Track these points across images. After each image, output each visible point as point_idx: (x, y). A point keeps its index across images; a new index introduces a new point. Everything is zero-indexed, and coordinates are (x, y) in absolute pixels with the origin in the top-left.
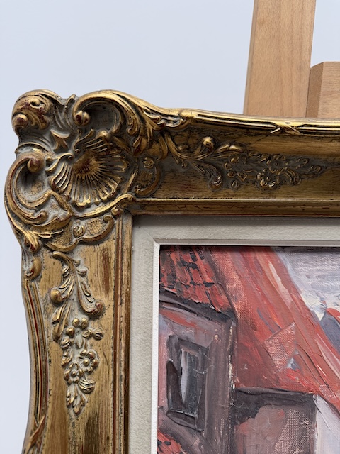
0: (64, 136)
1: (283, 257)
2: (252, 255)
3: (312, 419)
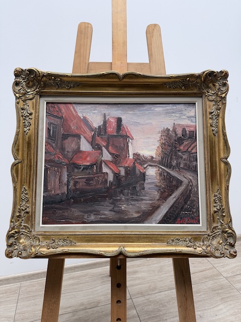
0: (24, 77)
1: (74, 105)
2: (67, 105)
3: (80, 140)
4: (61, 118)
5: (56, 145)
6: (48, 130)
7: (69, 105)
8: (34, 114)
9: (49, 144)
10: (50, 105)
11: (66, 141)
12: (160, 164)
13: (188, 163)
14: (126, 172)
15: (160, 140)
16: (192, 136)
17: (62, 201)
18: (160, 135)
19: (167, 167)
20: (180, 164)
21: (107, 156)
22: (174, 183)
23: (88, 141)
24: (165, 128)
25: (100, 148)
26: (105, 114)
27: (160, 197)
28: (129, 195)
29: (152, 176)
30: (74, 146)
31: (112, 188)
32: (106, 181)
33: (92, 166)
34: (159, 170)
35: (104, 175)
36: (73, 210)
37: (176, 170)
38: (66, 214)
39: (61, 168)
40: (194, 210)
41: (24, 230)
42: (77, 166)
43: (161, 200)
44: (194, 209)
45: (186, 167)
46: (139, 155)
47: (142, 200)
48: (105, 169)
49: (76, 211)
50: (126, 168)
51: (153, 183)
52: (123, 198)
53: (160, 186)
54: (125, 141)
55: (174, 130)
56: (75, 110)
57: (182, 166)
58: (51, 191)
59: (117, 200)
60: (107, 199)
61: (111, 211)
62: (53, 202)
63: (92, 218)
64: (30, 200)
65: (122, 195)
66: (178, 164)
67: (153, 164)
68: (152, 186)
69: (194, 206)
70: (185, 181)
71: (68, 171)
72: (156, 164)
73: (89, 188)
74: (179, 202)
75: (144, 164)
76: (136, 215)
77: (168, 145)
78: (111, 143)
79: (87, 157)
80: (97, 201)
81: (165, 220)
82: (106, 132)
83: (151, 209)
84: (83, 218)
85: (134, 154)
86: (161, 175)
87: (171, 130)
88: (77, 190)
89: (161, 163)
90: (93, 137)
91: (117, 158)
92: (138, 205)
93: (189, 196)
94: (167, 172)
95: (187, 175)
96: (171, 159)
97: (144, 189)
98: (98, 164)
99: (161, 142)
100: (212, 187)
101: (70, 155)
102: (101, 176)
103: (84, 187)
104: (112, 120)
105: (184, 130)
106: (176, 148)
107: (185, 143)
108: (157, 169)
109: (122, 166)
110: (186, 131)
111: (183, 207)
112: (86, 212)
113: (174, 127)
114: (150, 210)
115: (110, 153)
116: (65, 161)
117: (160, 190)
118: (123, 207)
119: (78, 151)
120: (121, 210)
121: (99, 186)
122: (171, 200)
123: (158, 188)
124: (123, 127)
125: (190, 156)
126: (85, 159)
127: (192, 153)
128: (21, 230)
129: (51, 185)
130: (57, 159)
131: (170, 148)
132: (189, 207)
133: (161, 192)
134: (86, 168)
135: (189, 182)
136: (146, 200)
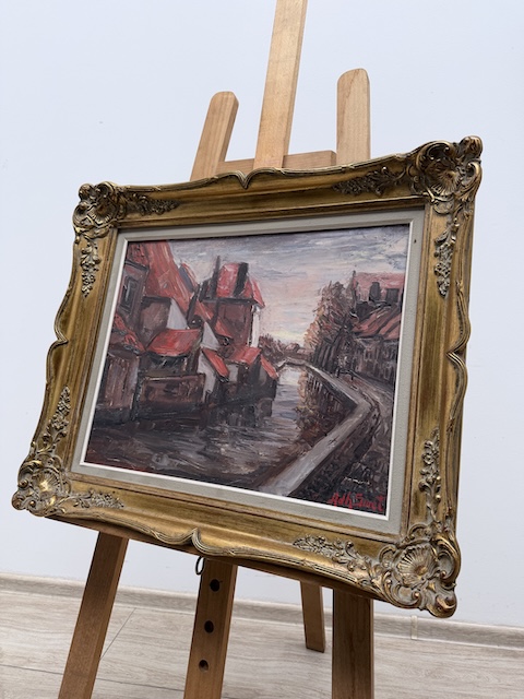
0: (94, 198)
2: (159, 244)
3: (169, 308)
4: (146, 268)
5: (131, 318)
6: (123, 290)
7: (162, 244)
8: (102, 262)
9: (121, 315)
10: (133, 246)
11: (147, 310)
12: (311, 362)
13: (376, 362)
14: (240, 376)
15: (319, 310)
16: (393, 301)
17: (121, 422)
18: (320, 297)
19: (325, 369)
20: (356, 363)
21: (210, 341)
22: (337, 407)
23: (181, 310)
24: (333, 283)
25: (200, 326)
26: (219, 257)
27: (302, 437)
28: (239, 424)
29: (291, 387)
30: (157, 319)
31: (210, 406)
32: (201, 390)
33: (181, 358)
34: (307, 376)
35: (200, 378)
36: (136, 441)
37: (345, 379)
38: (123, 448)
39: (131, 360)
40: (377, 479)
41: (52, 466)
42: (156, 359)
43: (301, 443)
44: (378, 474)
45: (368, 373)
46: (271, 340)
47: (263, 438)
48: (203, 368)
49: (140, 447)
50: (241, 367)
51: (291, 403)
52: (226, 431)
53: (306, 411)
54: (248, 310)
55: (353, 288)
56: (170, 254)
57: (360, 369)
58: (109, 402)
59: (215, 433)
60: (197, 427)
61: (199, 453)
62: (109, 423)
63: (165, 462)
64: (72, 413)
65: (224, 424)
66: (352, 364)
67: (296, 361)
68: (289, 409)
69: (377, 467)
70: (363, 405)
71: (139, 367)
72: (303, 362)
73: (169, 401)
74: (342, 454)
75: (278, 361)
76: (245, 470)
77: (335, 321)
78: (221, 315)
79: (174, 341)
80: (178, 429)
81: (304, 492)
82: (215, 293)
83: (278, 460)
84: (149, 460)
85: (261, 339)
86: (309, 385)
87: (345, 286)
88: (148, 403)
89: (314, 359)
90: (192, 303)
91: (228, 347)
92: (252, 448)
93: (367, 443)
94: (325, 382)
95: (368, 391)
96: (338, 351)
97: (270, 414)
98: (192, 356)
99: (320, 313)
100: (422, 424)
101: (149, 335)
102: (194, 380)
103: (161, 400)
104: (230, 269)
105: (376, 287)
106: (351, 327)
107: (375, 316)
108: (304, 373)
109: (234, 363)
110: (379, 290)
111: (349, 467)
112: (155, 450)
113: (353, 280)
114: (276, 463)
115: (217, 335)
116: (140, 347)
117: (303, 419)
118: (222, 449)
119: (163, 329)
120: (219, 454)
121: (187, 401)
122: (325, 446)
123: (299, 416)
124: (249, 283)
125: (382, 348)
126: (172, 345)
127: (388, 341)
128: (47, 465)
129: (110, 391)
130: (127, 343)
131: (337, 327)
132: (364, 467)
133: (306, 424)
134: (171, 362)
135: (372, 409)
136: (270, 439)
